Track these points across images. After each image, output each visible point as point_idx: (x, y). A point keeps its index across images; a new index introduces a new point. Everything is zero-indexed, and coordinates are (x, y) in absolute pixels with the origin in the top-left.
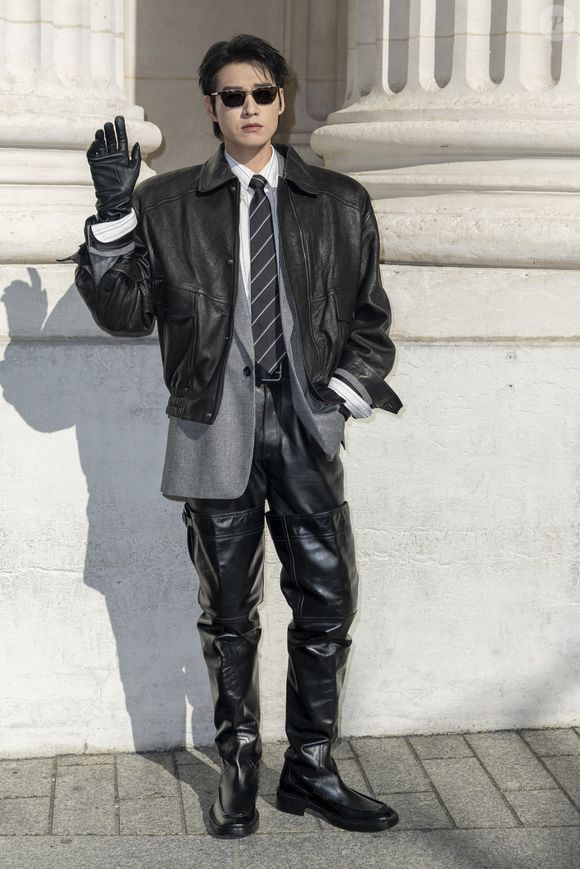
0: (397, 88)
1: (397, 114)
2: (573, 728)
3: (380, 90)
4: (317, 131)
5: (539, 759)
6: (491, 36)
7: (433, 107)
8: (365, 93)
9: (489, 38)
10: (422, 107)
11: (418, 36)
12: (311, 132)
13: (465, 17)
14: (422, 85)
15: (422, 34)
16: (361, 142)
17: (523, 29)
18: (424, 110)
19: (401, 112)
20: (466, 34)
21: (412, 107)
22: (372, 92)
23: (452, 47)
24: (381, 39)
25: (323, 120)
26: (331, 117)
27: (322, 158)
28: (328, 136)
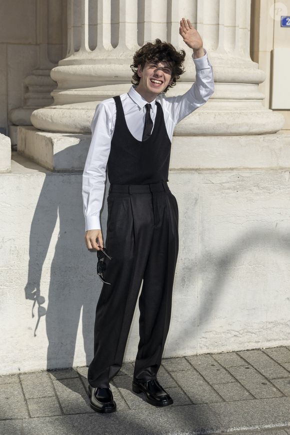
0: (93, 48)
1: (93, 61)
2: (184, 357)
3: (84, 49)
4: (53, 69)
5: (169, 373)
6: (138, 23)
7: (110, 58)
8: (77, 50)
9: (137, 24)
10: (105, 58)
11: (102, 23)
12: (51, 69)
13: (124, 14)
14: (105, 47)
15: (104, 22)
16: (75, 75)
17: (152, 20)
18: (106, 59)
19: (95, 60)
20: (125, 22)
21: (100, 57)
22: (80, 50)
23: (119, 28)
24: (84, 24)
25: (56, 64)
26: (60, 62)
27: (56, 82)
28: (59, 72)
